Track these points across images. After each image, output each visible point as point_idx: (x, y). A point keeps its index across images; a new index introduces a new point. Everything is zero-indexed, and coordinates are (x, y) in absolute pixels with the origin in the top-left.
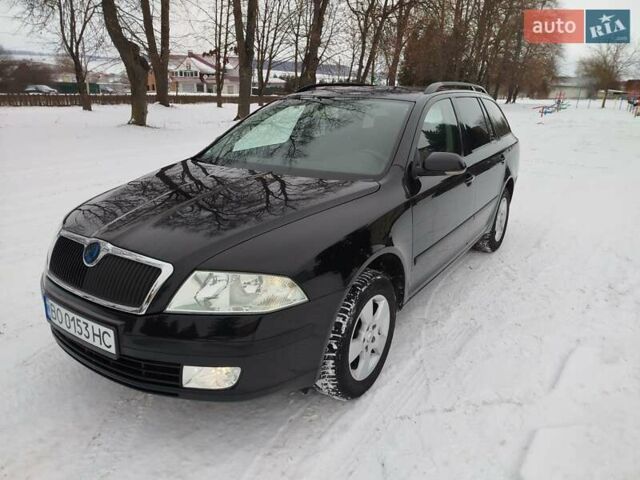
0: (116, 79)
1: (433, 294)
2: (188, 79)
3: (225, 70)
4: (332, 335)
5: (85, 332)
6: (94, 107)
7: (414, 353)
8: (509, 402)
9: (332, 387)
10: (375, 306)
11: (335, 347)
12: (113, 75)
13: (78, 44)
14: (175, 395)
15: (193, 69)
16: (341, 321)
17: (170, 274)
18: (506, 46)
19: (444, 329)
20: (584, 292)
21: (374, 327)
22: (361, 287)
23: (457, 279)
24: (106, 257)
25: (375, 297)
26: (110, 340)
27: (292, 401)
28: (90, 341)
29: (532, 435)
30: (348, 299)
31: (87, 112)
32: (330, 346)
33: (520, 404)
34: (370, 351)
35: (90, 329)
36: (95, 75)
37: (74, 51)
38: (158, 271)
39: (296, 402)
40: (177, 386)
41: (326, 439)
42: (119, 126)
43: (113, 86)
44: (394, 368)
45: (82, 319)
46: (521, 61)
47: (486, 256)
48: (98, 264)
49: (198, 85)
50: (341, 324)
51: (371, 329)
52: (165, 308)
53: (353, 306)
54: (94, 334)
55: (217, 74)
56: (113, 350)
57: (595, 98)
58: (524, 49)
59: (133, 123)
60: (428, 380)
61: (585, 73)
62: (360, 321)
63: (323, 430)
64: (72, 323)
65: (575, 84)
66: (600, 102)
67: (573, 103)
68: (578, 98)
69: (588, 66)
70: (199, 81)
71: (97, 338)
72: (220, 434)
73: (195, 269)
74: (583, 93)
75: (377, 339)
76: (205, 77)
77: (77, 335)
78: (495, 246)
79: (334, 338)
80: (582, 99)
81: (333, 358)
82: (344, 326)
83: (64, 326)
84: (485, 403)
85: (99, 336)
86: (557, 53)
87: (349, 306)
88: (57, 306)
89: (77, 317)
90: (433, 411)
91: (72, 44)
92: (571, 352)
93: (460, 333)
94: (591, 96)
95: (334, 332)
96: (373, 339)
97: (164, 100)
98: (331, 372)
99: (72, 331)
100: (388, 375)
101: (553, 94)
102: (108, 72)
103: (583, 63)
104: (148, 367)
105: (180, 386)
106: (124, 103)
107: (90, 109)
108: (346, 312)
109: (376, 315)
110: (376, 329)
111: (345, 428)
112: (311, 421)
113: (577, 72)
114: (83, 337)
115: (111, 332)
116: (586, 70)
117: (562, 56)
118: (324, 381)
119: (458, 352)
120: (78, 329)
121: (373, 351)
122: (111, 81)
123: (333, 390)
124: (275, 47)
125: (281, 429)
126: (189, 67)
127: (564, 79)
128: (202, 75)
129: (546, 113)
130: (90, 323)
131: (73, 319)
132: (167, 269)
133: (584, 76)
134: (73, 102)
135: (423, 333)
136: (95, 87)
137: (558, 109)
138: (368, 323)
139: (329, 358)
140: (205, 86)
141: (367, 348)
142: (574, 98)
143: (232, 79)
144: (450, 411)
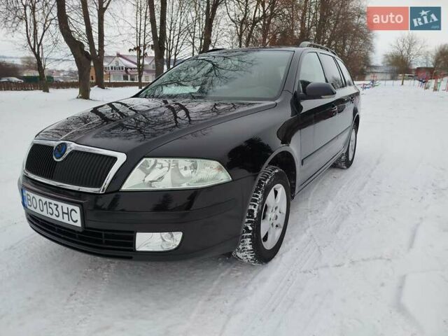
0: (65, 74)
1: (312, 194)
2: (117, 72)
3: (143, 65)
4: (247, 220)
5: (56, 212)
6: (51, 90)
7: (305, 231)
8: (381, 258)
9: (251, 258)
10: (276, 193)
11: (250, 228)
12: (63, 71)
13: (39, 46)
14: (130, 258)
15: (121, 65)
16: (253, 208)
17: (124, 161)
18: (335, 45)
19: (324, 215)
20: (417, 189)
21: (276, 208)
22: (265, 180)
23: (326, 184)
24: (71, 153)
25: (275, 186)
26: (77, 216)
27: (220, 264)
28: (60, 219)
29: (403, 278)
30: (256, 191)
31: (46, 93)
32: (247, 228)
33: (389, 260)
34: (275, 226)
35: (60, 209)
36: (50, 71)
37: (36, 51)
38: (115, 159)
39: (224, 265)
40: (132, 251)
41: (251, 288)
42: (70, 100)
43: (63, 78)
44: (293, 241)
45: (54, 202)
46: (346, 55)
47: (344, 171)
48: (65, 159)
49: (124, 76)
50: (253, 211)
51: (274, 210)
52: (121, 187)
53: (260, 196)
54: (63, 213)
55: (139, 68)
56: (79, 224)
57: (397, 79)
58: (348, 46)
59: (81, 98)
60: (319, 247)
61: (389, 63)
62: (266, 206)
63: (247, 282)
64: (45, 207)
65: (382, 70)
66: (401, 82)
67: (383, 82)
68: (386, 80)
69: (390, 58)
70: (125, 73)
71: (66, 216)
72: (168, 288)
73: (144, 157)
74: (388, 76)
75: (278, 217)
76: (129, 70)
77: (50, 216)
78: (348, 164)
79: (249, 222)
80: (388, 80)
81: (250, 237)
82: (256, 212)
83: (38, 211)
84: (363, 260)
85: (67, 214)
86: (370, 49)
87: (257, 196)
88: (32, 195)
89: (49, 200)
90: (327, 266)
91: (35, 46)
92: (418, 225)
93: (336, 217)
94: (393, 78)
95: (248, 217)
96: (277, 217)
97: (101, 85)
98: (250, 247)
99: (44, 213)
100: (289, 244)
101: (369, 77)
102: (59, 69)
103: (386, 56)
104: (107, 236)
105: (134, 250)
106: (72, 87)
107: (48, 92)
108: (256, 201)
109: (277, 199)
110: (278, 209)
111: (264, 280)
112: (237, 277)
113: (383, 63)
114: (54, 217)
115: (77, 209)
116: (389, 61)
117: (373, 52)
118: (244, 254)
119: (337, 228)
120: (50, 211)
121: (277, 226)
122: (62, 74)
123: (252, 260)
124: (178, 47)
125: (216, 283)
126: (117, 63)
127: (375, 67)
128: (126, 69)
129: (365, 88)
130: (60, 204)
131: (46, 203)
132: (121, 158)
133: (388, 65)
134: (35, 88)
135: (309, 217)
136: (50, 78)
137: (373, 86)
138: (272, 205)
139: (246, 237)
140: (129, 76)
141: (272, 224)
142: (382, 80)
143: (148, 71)
144: (339, 266)
